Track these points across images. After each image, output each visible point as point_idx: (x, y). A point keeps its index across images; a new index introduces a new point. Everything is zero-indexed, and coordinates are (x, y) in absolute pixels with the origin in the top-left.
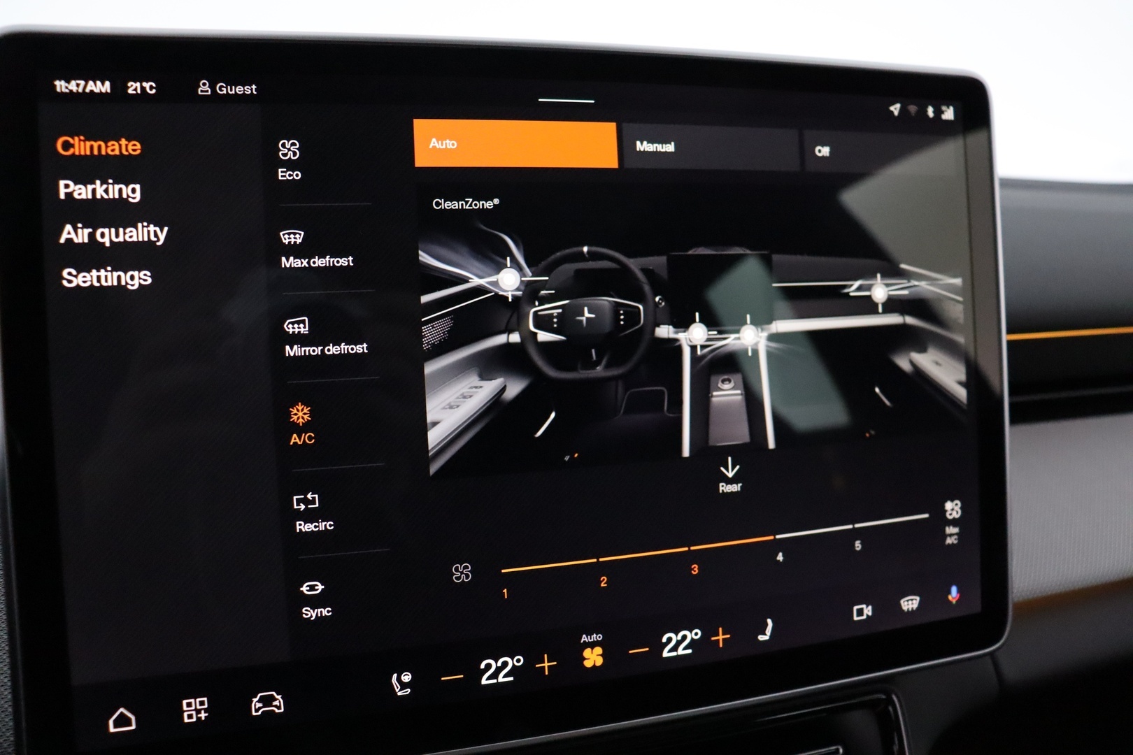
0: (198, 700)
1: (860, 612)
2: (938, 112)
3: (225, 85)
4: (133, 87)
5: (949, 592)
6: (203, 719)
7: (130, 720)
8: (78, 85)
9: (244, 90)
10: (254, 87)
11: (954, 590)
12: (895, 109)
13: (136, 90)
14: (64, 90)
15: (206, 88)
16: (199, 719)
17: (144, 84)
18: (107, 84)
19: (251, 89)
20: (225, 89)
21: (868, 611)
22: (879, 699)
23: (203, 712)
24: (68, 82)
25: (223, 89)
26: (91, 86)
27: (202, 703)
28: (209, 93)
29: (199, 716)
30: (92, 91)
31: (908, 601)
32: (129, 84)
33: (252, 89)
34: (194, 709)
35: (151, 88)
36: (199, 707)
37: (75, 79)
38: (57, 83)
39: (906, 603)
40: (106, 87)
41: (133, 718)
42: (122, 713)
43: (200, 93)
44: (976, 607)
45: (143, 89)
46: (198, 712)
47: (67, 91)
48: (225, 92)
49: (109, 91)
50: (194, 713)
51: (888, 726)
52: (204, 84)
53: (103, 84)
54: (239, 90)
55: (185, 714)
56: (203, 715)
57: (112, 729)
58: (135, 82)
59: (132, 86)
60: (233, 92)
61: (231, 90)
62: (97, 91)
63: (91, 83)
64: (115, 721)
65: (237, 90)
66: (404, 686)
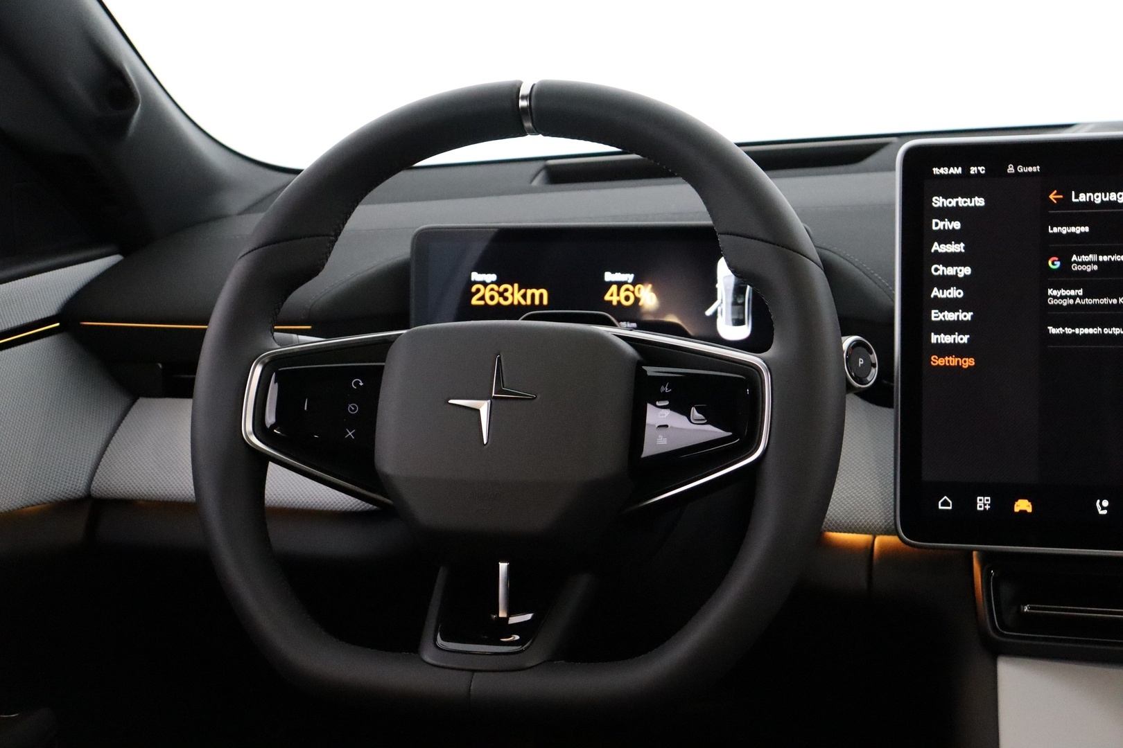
0: (986, 498)
3: (1022, 167)
4: (973, 170)
6: (987, 509)
7: (949, 503)
8: (945, 170)
9: (1033, 169)
10: (1038, 167)
13: (975, 171)
14: (938, 173)
15: (1012, 169)
16: (985, 509)
17: (979, 168)
18: (960, 168)
19: (1036, 169)
23: (987, 505)
24: (940, 168)
25: (1021, 169)
26: (951, 171)
27: (987, 500)
28: (1014, 172)
29: (985, 507)
30: (952, 173)
32: (971, 168)
34: (983, 503)
35: (983, 170)
36: (985, 502)
37: (943, 167)
38: (934, 169)
40: (959, 171)
41: (951, 502)
42: (945, 499)
43: (1009, 172)
45: (978, 171)
46: (985, 505)
48: (1022, 171)
49: (961, 173)
50: (983, 505)
52: (1011, 167)
53: (958, 169)
54: (1030, 169)
55: (982, 498)
56: (987, 507)
57: (940, 507)
58: (974, 167)
61: (1026, 170)
62: (954, 173)
63: (952, 168)
64: (942, 503)
66: (1103, 508)
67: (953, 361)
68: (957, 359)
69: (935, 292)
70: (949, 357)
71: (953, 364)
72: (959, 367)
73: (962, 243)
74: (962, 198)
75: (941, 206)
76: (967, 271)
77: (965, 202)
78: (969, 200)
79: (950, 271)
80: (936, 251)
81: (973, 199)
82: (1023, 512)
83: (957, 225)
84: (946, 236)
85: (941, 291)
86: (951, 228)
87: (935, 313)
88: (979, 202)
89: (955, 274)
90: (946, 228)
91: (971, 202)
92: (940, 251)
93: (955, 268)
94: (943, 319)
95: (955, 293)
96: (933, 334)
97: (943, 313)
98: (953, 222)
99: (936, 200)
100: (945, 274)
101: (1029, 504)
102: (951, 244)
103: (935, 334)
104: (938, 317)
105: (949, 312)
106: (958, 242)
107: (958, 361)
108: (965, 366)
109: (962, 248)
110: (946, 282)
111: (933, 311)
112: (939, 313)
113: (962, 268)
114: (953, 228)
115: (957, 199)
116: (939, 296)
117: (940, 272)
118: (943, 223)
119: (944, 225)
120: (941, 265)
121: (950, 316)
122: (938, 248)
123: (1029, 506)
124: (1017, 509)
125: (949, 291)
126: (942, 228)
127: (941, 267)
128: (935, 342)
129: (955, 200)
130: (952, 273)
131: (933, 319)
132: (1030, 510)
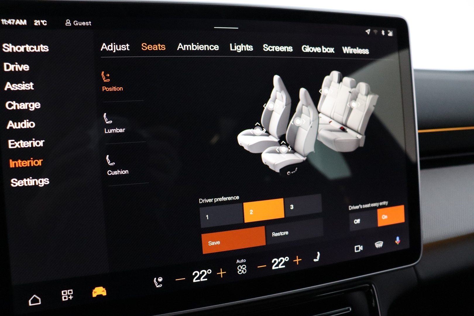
0: (68, 291)
1: (358, 249)
2: (387, 33)
4: (37, 23)
5: (396, 240)
6: (71, 299)
7: (38, 300)
8: (12, 21)
9: (86, 24)
11: (398, 238)
12: (368, 31)
14: (6, 23)
15: (69, 23)
16: (69, 299)
17: (42, 21)
18: (25, 21)
21: (361, 248)
22: (366, 287)
24: (7, 20)
25: (76, 23)
26: (18, 22)
27: (70, 292)
28: (70, 25)
30: (18, 24)
32: (35, 21)
33: (89, 23)
34: (67, 295)
35: (45, 23)
36: (69, 294)
37: (10, 19)
38: (2, 20)
39: (377, 244)
41: (40, 299)
42: (35, 297)
43: (66, 25)
44: (407, 246)
45: (41, 23)
46: (69, 296)
49: (26, 24)
50: (67, 296)
51: (370, 297)
52: (68, 21)
53: (23, 21)
54: (84, 24)
55: (63, 297)
56: (71, 297)
57: (30, 304)
58: (38, 20)
60: (81, 25)
62: (20, 24)
63: (18, 20)
64: (31, 301)
66: (159, 283)
67: (30, 182)
68: (34, 180)
69: (11, 124)
70: (27, 179)
71: (31, 185)
72: (36, 187)
73: (31, 83)
74: (29, 45)
75: (11, 51)
76: (35, 106)
77: (32, 49)
78: (35, 47)
79: (23, 106)
80: (9, 89)
81: (39, 47)
82: (99, 297)
83: (26, 67)
84: (17, 77)
85: (15, 123)
86: (21, 70)
87: (12, 142)
88: (44, 48)
89: (26, 108)
90: (17, 70)
91: (37, 49)
92: (12, 89)
93: (26, 104)
94: (19, 147)
95: (27, 124)
96: (11, 161)
97: (19, 142)
98: (22, 65)
99: (6, 46)
100: (18, 108)
101: (104, 289)
102: (22, 83)
103: (13, 161)
104: (14, 145)
105: (24, 141)
106: (27, 82)
107: (35, 182)
108: (42, 185)
109: (32, 87)
110: (19, 115)
111: (10, 141)
112: (15, 143)
113: (33, 104)
114: (23, 69)
115: (25, 46)
116: (14, 128)
117: (14, 107)
118: (13, 66)
119: (15, 68)
120: (14, 102)
121: (24, 144)
122: (10, 87)
123: (103, 291)
124: (94, 295)
125: (22, 123)
126: (13, 70)
127: (14, 103)
128: (14, 166)
129: (23, 47)
130: (24, 108)
131: (10, 147)
132: (105, 294)
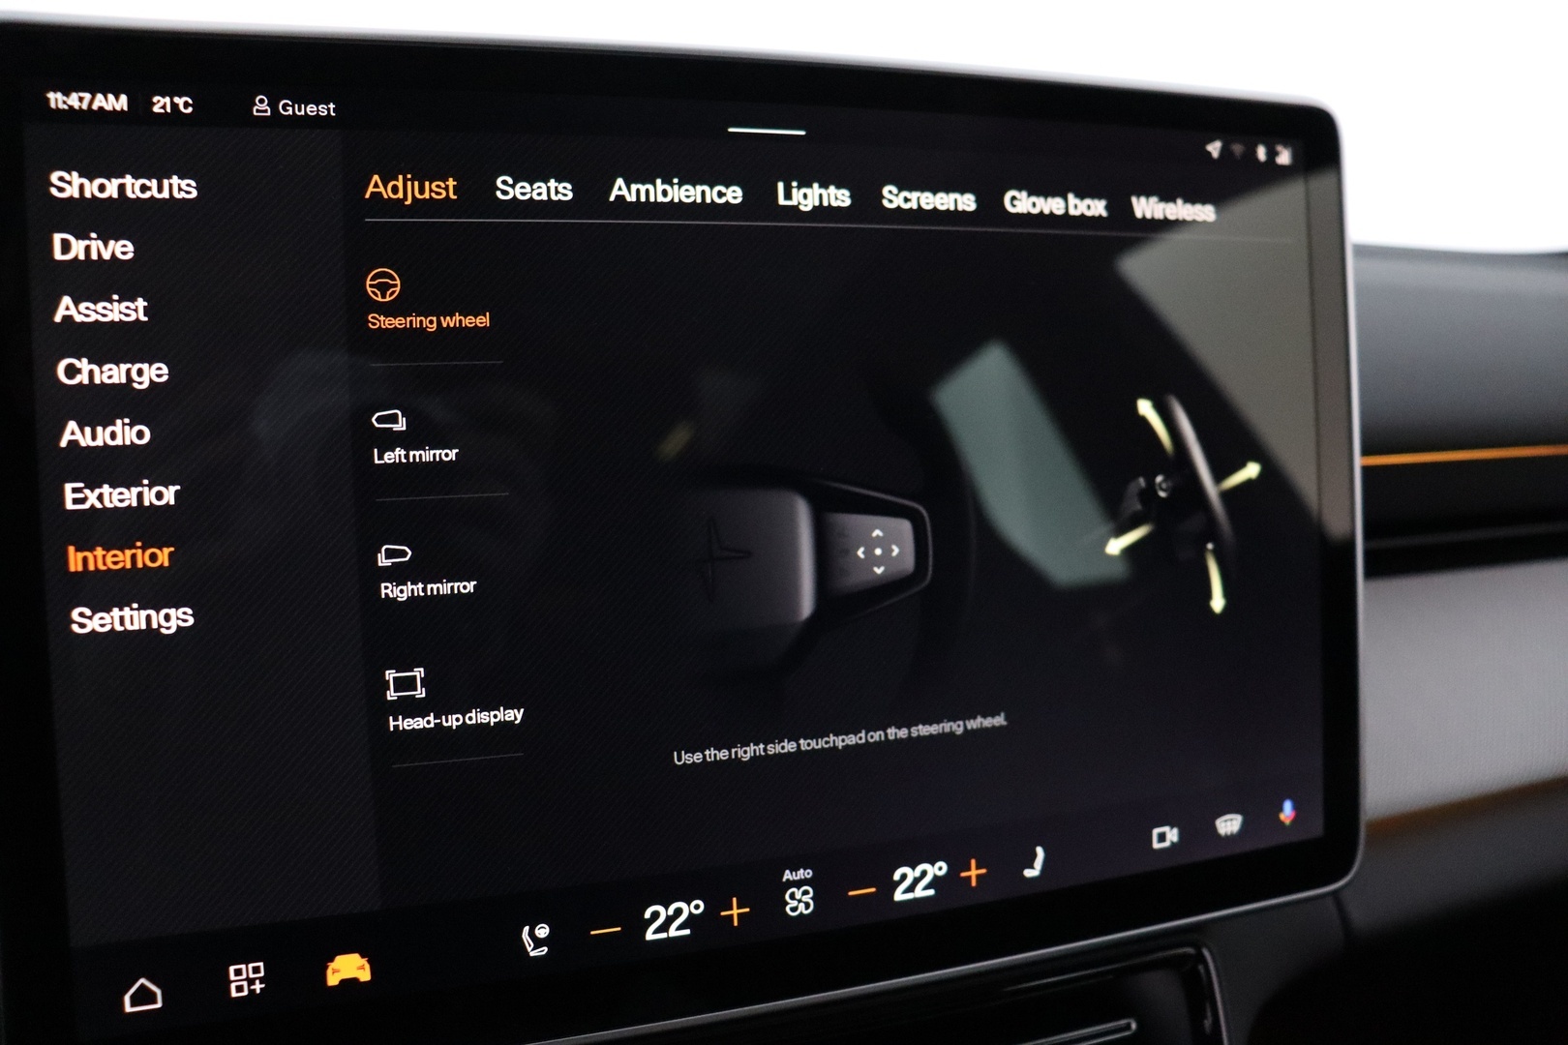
0: (251, 966)
1: (1162, 837)
2: (1272, 154)
3: (290, 103)
4: (161, 104)
5: (1281, 809)
6: (258, 991)
7: (154, 994)
8: (81, 99)
9: (318, 110)
10: (332, 106)
11: (1288, 806)
12: (1214, 148)
13: (164, 107)
14: (61, 106)
15: (264, 106)
16: (252, 992)
17: (177, 100)
18: (124, 98)
20: (290, 109)
21: (1173, 835)
22: (1185, 956)
23: (257, 982)
24: (67, 94)
25: (288, 109)
26: (100, 101)
27: (256, 970)
28: (269, 114)
29: (252, 987)
30: (101, 108)
31: (1226, 821)
32: (155, 99)
33: (328, 109)
34: (244, 979)
35: (186, 105)
36: (251, 976)
37: (77, 91)
38: (51, 95)
39: (1223, 824)
40: (122, 103)
41: (158, 992)
42: (142, 985)
43: (255, 113)
44: (1316, 828)
45: (174, 106)
46: (251, 982)
47: (66, 107)
48: (291, 112)
49: (126, 108)
50: (245, 983)
51: (1197, 993)
52: (262, 101)
53: (117, 99)
54: (311, 109)
55: (233, 986)
56: (258, 987)
57: (128, 1009)
58: (163, 97)
59: (159, 101)
60: (303, 113)
61: (300, 110)
62: (108, 108)
63: (100, 96)
64: (132, 997)
65: (308, 109)
66: (538, 943)
67: (134, 618)
68: (144, 613)
69: (72, 432)
70: (121, 610)
71: (136, 627)
72: (150, 634)
73: (140, 300)
74: (136, 177)
75: (76, 195)
76: (153, 373)
77: (144, 189)
78: (154, 183)
79: (114, 374)
80: (68, 319)
81: (166, 182)
82: (350, 984)
83: (122, 249)
84: (95, 281)
85: (88, 430)
86: (107, 256)
87: (75, 490)
88: (182, 188)
89: (124, 380)
90: (94, 257)
91: (160, 189)
92: (78, 318)
93: (124, 367)
94: (98, 505)
95: (125, 434)
96: (71, 549)
97: (97, 491)
98: (112, 243)
99: (61, 179)
100: (97, 381)
101: (364, 962)
102: (111, 301)
103: (79, 549)
104: (83, 501)
105: (113, 486)
106: (128, 296)
107: (149, 618)
108: (171, 628)
109: (141, 311)
110: (100, 405)
111: (68, 487)
112: (87, 492)
113: (145, 366)
114: (113, 255)
115: (120, 181)
116: (83, 444)
117: (83, 378)
118: (83, 243)
119: (88, 249)
120: (85, 360)
121: (115, 497)
122: (73, 312)
123: (362, 968)
124: (333, 980)
125: (110, 429)
126: (82, 257)
127: (84, 365)
128: (80, 568)
129: (116, 182)
130: (115, 380)
131: (70, 506)
132: (365, 976)
